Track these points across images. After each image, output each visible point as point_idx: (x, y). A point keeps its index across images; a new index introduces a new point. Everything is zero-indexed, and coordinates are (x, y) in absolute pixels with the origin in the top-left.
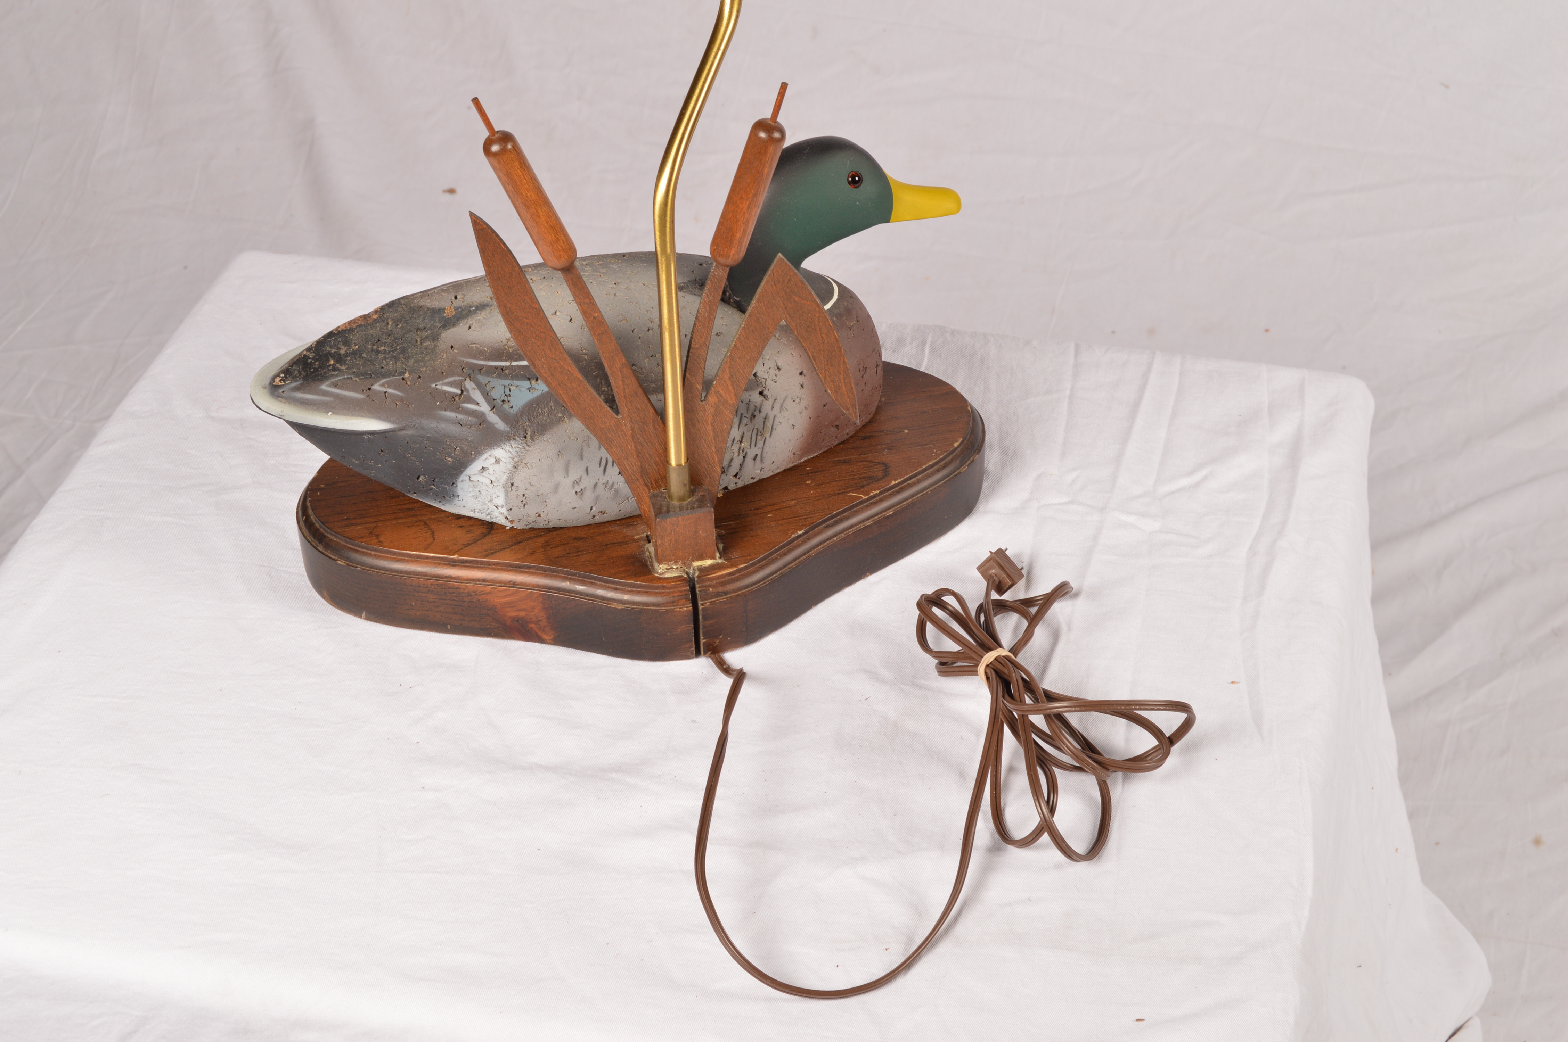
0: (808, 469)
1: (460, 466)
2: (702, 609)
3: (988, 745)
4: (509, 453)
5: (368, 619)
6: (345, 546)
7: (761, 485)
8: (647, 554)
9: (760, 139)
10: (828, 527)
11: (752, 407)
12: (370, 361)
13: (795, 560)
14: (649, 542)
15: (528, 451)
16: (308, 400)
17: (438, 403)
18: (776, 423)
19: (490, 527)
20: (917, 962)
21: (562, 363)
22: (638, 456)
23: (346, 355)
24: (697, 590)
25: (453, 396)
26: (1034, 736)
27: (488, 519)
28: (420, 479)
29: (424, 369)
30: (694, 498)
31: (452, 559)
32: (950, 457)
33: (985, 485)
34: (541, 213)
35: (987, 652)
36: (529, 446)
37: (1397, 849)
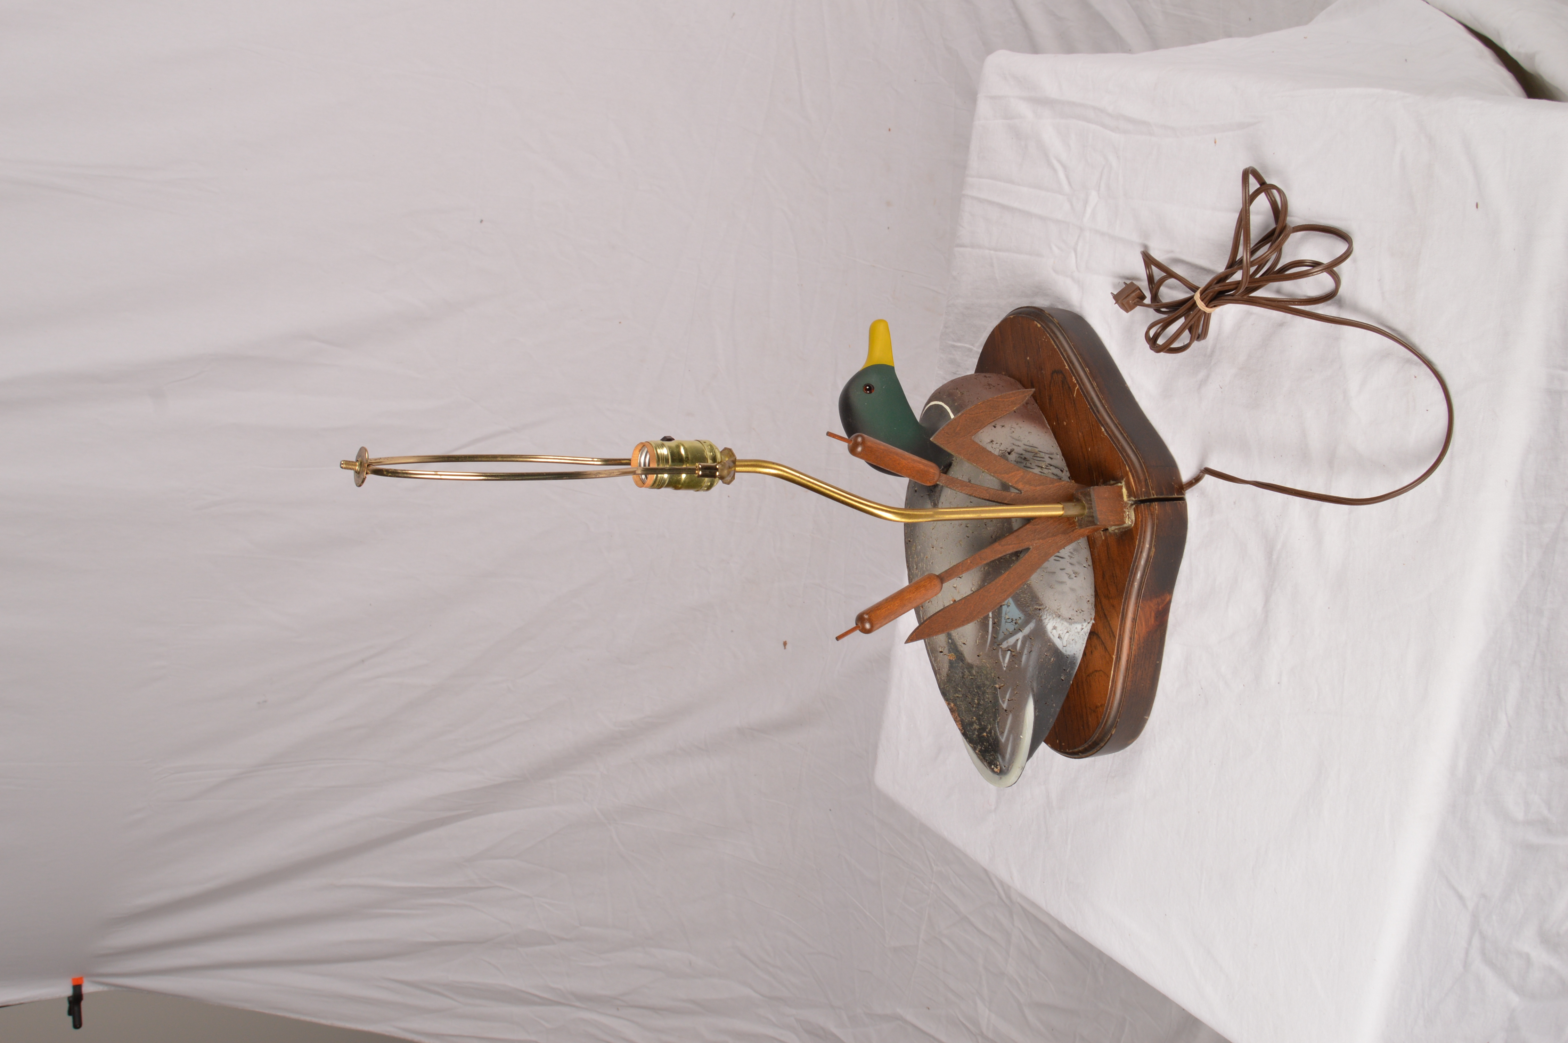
0: (1055, 423)
1: (1057, 652)
2: (1156, 495)
3: (1269, 307)
4: (1050, 620)
5: (1149, 715)
6: (1102, 728)
7: (1066, 455)
8: (1116, 531)
9: (862, 450)
10: (1098, 411)
11: (1019, 460)
12: (985, 710)
13: (1121, 434)
14: (1107, 529)
15: (1049, 608)
16: (1011, 751)
17: (1016, 666)
18: (1028, 444)
19: (1093, 634)
20: (1426, 357)
21: (999, 585)
22: (1055, 536)
23: (980, 724)
24: (1144, 498)
25: (1012, 656)
26: (1258, 276)
27: (1087, 635)
28: (1063, 679)
29: (993, 674)
30: (1083, 499)
31: (1115, 660)
32: (1048, 330)
33: (1060, 307)
34: (908, 597)
35: (1197, 306)
36: (1046, 607)
37: (1305, 38)
